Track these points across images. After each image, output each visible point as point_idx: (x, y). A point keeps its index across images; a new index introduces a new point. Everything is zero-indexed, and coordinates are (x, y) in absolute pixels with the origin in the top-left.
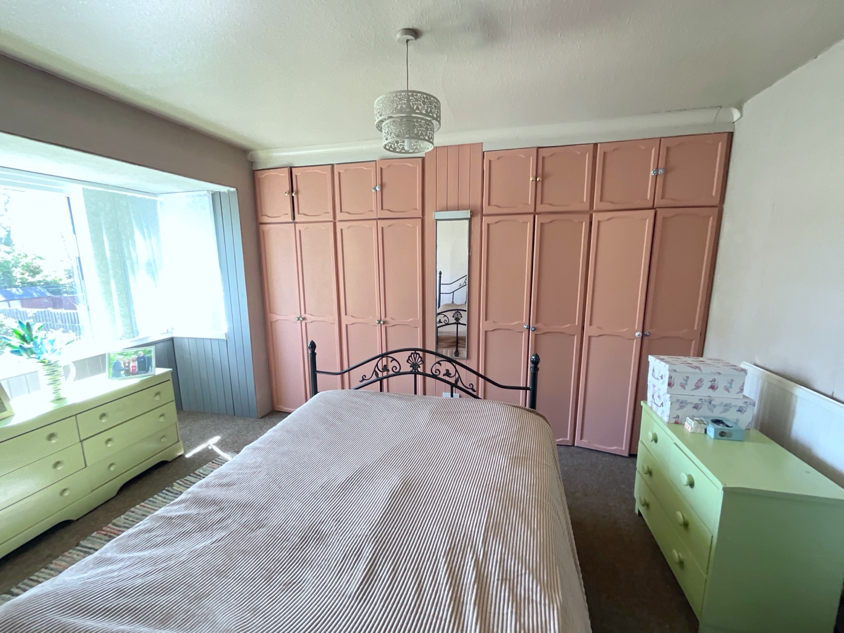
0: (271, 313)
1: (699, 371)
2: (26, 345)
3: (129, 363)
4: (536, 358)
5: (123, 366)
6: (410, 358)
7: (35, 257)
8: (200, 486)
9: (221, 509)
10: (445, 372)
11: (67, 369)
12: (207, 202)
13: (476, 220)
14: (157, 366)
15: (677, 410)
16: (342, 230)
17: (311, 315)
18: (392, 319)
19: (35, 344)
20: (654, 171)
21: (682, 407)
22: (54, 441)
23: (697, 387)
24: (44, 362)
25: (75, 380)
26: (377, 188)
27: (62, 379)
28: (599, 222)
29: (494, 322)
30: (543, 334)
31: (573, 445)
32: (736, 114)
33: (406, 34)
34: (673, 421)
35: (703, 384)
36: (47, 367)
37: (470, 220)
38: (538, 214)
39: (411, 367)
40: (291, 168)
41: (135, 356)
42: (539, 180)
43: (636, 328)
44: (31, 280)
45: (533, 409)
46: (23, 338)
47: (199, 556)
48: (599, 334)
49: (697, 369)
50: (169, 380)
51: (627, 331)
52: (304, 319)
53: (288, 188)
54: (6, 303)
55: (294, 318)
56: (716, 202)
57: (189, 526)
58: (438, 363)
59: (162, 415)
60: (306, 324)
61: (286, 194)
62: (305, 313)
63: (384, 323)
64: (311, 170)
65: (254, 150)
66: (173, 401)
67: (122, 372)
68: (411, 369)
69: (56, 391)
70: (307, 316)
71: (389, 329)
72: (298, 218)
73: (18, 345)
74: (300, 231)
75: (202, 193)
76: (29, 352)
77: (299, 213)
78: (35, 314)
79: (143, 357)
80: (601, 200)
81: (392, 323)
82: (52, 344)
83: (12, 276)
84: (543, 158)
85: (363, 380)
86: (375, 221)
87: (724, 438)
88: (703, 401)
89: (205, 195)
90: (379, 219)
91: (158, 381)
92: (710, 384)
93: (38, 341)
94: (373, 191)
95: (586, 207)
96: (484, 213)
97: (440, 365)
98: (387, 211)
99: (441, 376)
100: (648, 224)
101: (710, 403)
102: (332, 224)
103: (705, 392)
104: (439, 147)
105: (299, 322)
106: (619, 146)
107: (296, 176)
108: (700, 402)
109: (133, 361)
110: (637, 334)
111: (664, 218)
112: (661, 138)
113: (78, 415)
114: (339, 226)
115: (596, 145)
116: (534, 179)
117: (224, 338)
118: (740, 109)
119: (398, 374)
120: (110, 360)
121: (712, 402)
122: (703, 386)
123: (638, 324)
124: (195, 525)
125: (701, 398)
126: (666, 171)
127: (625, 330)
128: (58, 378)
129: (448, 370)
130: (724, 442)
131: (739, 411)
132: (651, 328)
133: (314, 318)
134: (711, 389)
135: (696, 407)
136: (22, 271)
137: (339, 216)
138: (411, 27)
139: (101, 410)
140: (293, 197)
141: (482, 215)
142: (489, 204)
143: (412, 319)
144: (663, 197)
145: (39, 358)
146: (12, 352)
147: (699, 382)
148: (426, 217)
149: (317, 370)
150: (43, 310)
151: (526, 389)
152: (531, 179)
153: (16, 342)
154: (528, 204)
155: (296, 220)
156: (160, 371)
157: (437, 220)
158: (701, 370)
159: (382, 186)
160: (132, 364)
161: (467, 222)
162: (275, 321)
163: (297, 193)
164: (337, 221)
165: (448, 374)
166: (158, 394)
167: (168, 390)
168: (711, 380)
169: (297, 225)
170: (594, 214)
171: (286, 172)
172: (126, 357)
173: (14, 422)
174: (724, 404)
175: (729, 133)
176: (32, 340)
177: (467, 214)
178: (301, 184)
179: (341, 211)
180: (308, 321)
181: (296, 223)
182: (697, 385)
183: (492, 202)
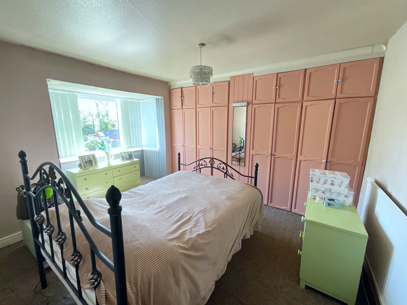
0: (174, 143)
1: (325, 176)
2: (102, 147)
3: (126, 156)
4: (256, 165)
5: (125, 157)
6: (210, 161)
7: (114, 121)
8: (134, 189)
9: (136, 194)
10: (222, 168)
11: (112, 156)
12: (155, 102)
13: (250, 106)
14: (134, 158)
15: (314, 193)
16: (198, 111)
17: (187, 144)
18: (215, 147)
19: (104, 147)
20: (336, 80)
21: (316, 192)
22: (107, 176)
23: (325, 183)
24: (106, 153)
25: (113, 160)
26: (211, 95)
27: (110, 158)
28: (306, 106)
29: (256, 151)
30: (277, 157)
31: (291, 211)
32: (384, 48)
33: (200, 45)
34: (313, 197)
35: (327, 182)
36: (107, 154)
37: (247, 106)
38: (277, 103)
39: (210, 164)
40: (182, 88)
41: (128, 154)
42: (278, 88)
43: (323, 158)
44: (113, 129)
45: (255, 186)
46: (102, 145)
47: (127, 201)
48: (305, 160)
49: (324, 175)
50: (138, 163)
51: (319, 159)
52: (184, 146)
53: (180, 96)
54: (105, 137)
55: (181, 145)
56: (373, 94)
57: (127, 196)
58: (220, 164)
59: (136, 174)
60: (185, 148)
61: (180, 98)
62: (185, 143)
63: (212, 149)
64: (188, 88)
65: (170, 82)
66: (139, 170)
67: (125, 159)
68: (210, 165)
69: (109, 161)
70: (185, 145)
71: (214, 151)
72: (184, 107)
73: (100, 147)
74: (184, 112)
75: (153, 99)
76: (103, 149)
77: (184, 105)
78: (113, 141)
79: (130, 154)
80: (308, 96)
81: (215, 149)
82: (108, 148)
83: (108, 127)
84: (280, 78)
85: (195, 168)
86: (210, 108)
87: (331, 206)
88: (327, 190)
89: (154, 100)
90: (212, 107)
91: (135, 163)
92: (331, 182)
93: (105, 146)
94: (210, 95)
95: (300, 99)
96: (253, 103)
97: (221, 165)
98: (215, 104)
99: (221, 169)
100: (332, 106)
101: (330, 191)
102: (195, 109)
103: (328, 186)
104: (236, 76)
105: (183, 147)
106: (317, 69)
107: (184, 91)
108: (325, 190)
109: (127, 155)
110: (323, 161)
111: (340, 104)
112: (341, 64)
113: (113, 170)
114: (198, 110)
115: (306, 70)
116: (275, 88)
117: (158, 151)
118: (386, 45)
119: (206, 167)
120: (121, 155)
121: (331, 191)
122: (327, 183)
123: (324, 156)
124: (129, 196)
125: (326, 188)
126: (343, 80)
127: (318, 158)
128: (109, 158)
129: (223, 167)
130: (329, 208)
131: (345, 197)
132: (331, 158)
133: (188, 146)
134: (331, 185)
135: (323, 192)
136: (111, 126)
137: (198, 106)
138: (201, 43)
139: (119, 169)
140: (182, 99)
141: (253, 104)
142: (255, 99)
143: (223, 148)
144: (341, 93)
145: (105, 151)
146: (99, 149)
147: (326, 181)
148: (230, 106)
149: (180, 163)
150: (115, 140)
151: (251, 177)
152: (274, 88)
153: (100, 146)
154: (273, 99)
155: (183, 108)
156: (135, 160)
157: (234, 107)
158: (326, 176)
159: (213, 94)
160: (127, 157)
161: (246, 107)
162: (175, 146)
163: (184, 98)
164: (197, 108)
165: (223, 169)
166: (135, 167)
167: (138, 167)
168: (332, 181)
169: (183, 110)
170: (304, 102)
171: (180, 90)
172: (126, 154)
173: (98, 168)
174: (337, 192)
175: (382, 58)
176: (104, 146)
177: (245, 104)
178: (185, 94)
179: (198, 104)
180: (186, 147)
181: (183, 109)
182: (325, 182)
183: (257, 98)
